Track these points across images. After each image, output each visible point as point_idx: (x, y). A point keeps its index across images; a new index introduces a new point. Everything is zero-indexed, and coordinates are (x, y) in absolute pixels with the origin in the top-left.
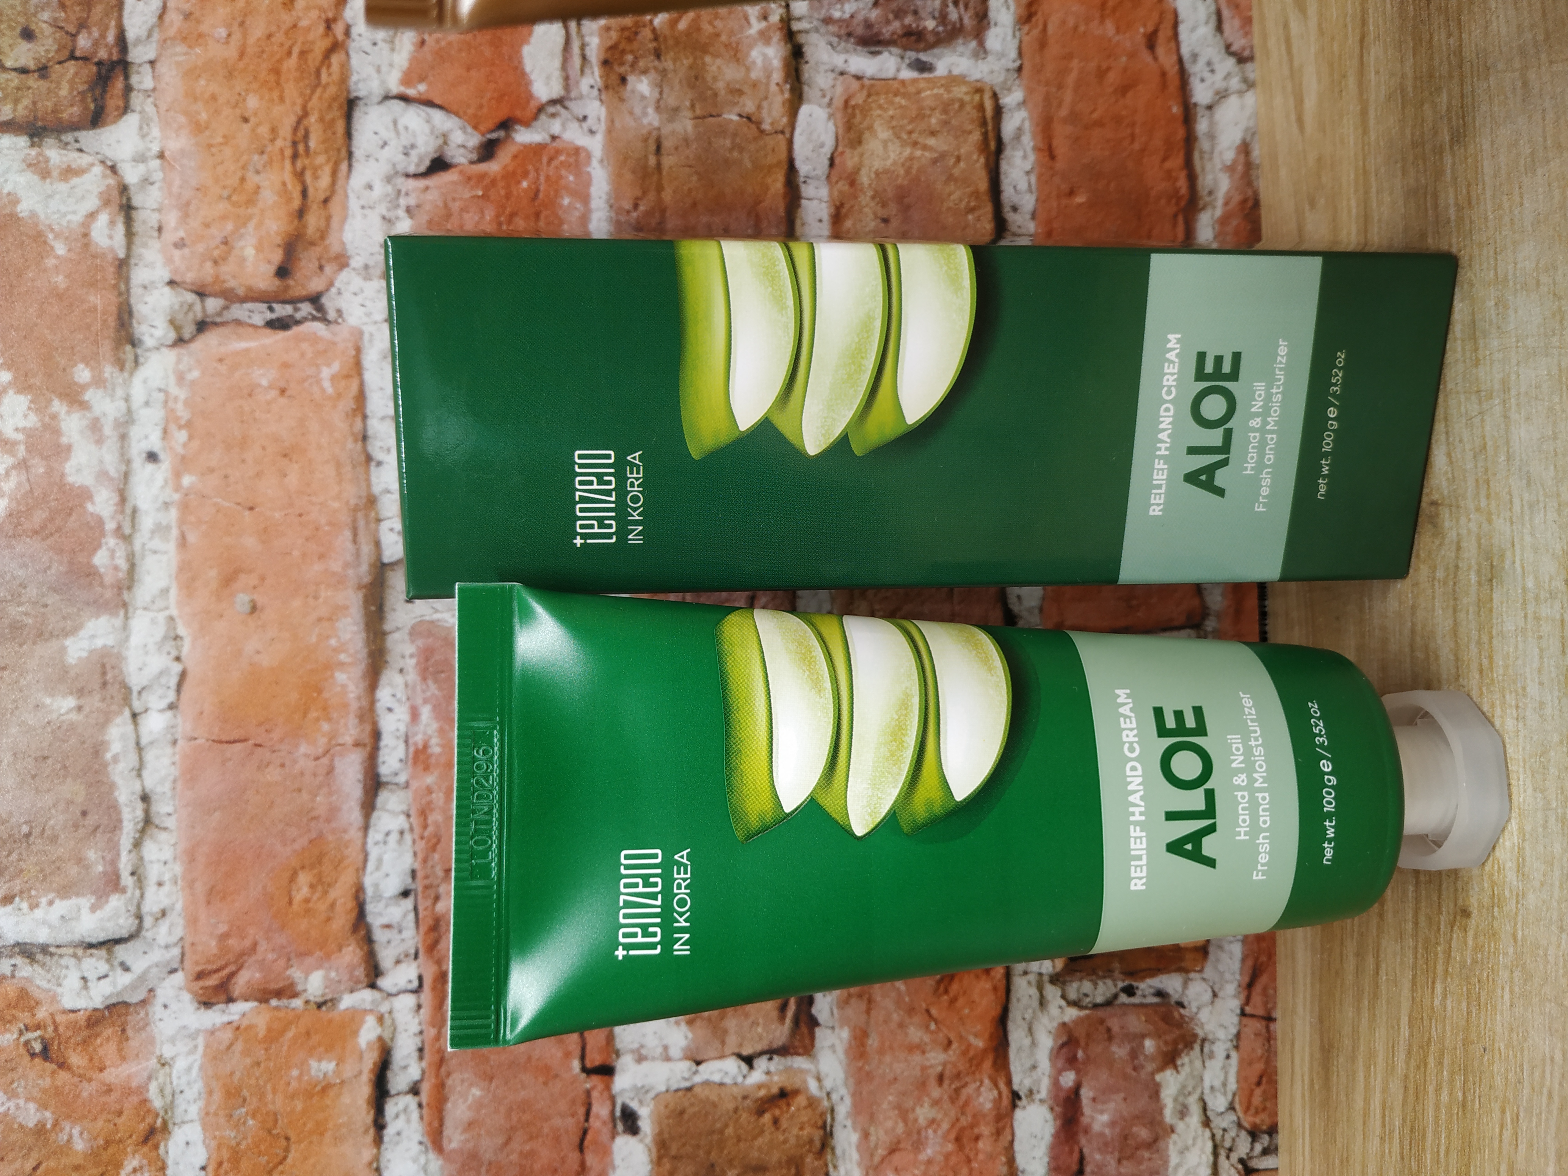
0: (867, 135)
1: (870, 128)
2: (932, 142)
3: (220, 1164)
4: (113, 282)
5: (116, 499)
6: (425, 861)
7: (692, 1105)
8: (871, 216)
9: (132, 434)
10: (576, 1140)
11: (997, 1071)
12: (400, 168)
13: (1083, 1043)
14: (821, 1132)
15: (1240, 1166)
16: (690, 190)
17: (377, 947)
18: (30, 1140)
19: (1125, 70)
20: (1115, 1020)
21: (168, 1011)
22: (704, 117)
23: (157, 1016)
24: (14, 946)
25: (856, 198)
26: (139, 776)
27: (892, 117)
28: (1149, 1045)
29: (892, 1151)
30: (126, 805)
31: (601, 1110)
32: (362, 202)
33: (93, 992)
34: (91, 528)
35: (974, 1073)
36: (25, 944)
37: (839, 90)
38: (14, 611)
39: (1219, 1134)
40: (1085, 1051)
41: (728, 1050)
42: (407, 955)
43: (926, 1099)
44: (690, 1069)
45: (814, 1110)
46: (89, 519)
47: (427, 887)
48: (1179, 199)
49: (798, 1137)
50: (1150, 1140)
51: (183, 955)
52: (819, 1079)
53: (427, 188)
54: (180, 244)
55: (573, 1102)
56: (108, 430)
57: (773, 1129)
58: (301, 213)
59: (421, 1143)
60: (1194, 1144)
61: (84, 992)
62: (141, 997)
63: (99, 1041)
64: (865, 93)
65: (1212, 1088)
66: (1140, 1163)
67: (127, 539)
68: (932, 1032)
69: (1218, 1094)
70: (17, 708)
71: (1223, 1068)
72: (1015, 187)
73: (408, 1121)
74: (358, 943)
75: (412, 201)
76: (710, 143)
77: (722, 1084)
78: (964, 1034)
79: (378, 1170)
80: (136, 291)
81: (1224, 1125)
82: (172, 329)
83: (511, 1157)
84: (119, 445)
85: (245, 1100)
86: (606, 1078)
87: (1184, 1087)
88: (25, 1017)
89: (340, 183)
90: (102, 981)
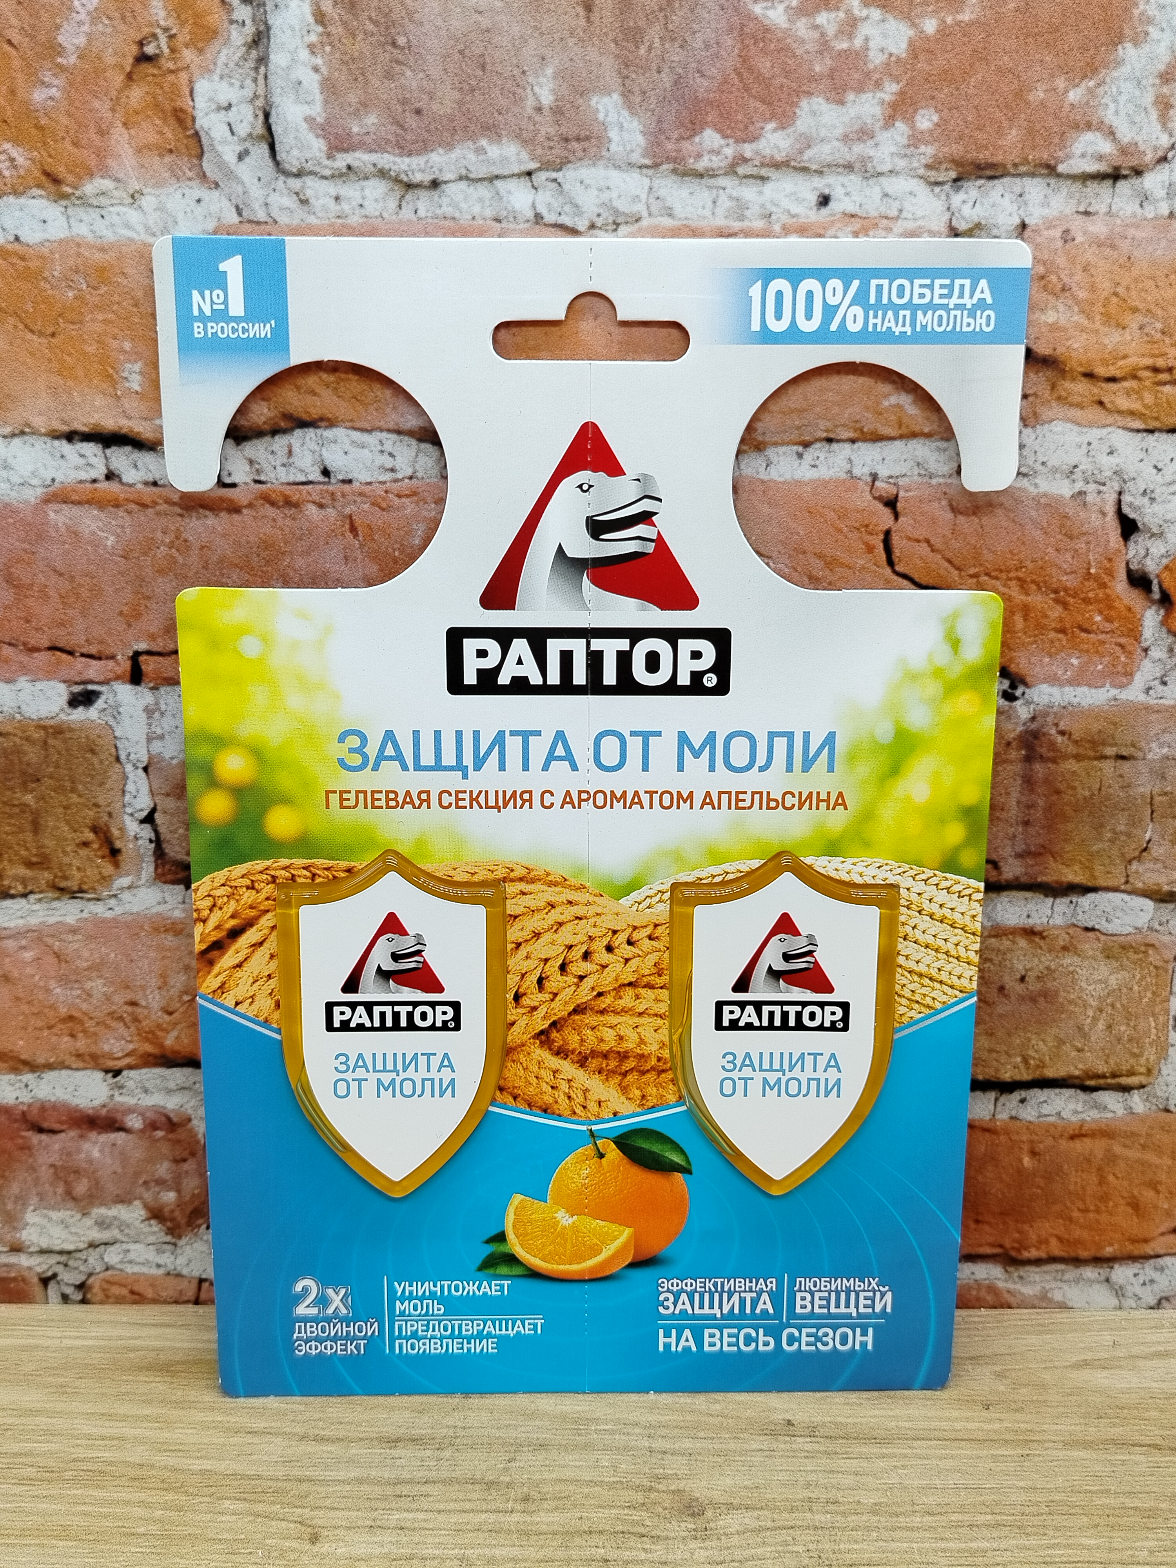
0: (1115, 964)
1: (1122, 967)
2: (1101, 1025)
3: (22, 258)
4: (1031, 157)
5: (779, 158)
6: (361, 494)
7: (101, 762)
8: (1029, 966)
9: (852, 177)
10: (61, 646)
11: (142, 1056)
12: (1130, 484)
13: (170, 1136)
14: (75, 888)
15: (50, 1273)
16: (1074, 788)
17: (268, 439)
18: (42, 37)
19: (1155, 1207)
20: (194, 1166)
21: (193, 203)
22: (1151, 804)
23: (187, 191)
24: (266, 23)
25: (1050, 951)
26: (461, 178)
27: (1131, 989)
28: (170, 1196)
29: (57, 955)
30: (427, 161)
31: (94, 670)
32: (1095, 443)
33: (213, 116)
34: (746, 128)
35: (139, 1035)
36: (269, 38)
37: (1166, 939)
38: (654, 33)
39: (83, 1255)
40: (163, 1138)
41: (158, 799)
42: (257, 470)
43: (112, 989)
44: (138, 761)
45: (98, 881)
46: (758, 125)
47: (333, 494)
48: (1019, 1250)
49: (70, 865)
50: (74, 1193)
51: (258, 223)
52: (129, 888)
53: (1104, 514)
54: (1067, 237)
55: (101, 642)
56: (858, 149)
57: (77, 841)
58: (1089, 376)
59: (53, 480)
60: (71, 1233)
61: (214, 107)
62: (208, 174)
63: (158, 122)
64: (1159, 964)
65: (128, 1251)
66: (51, 1184)
67: (731, 170)
68: (180, 997)
69: (121, 1256)
70: (542, 34)
71: (148, 1262)
72: (1046, 1102)
73: (77, 468)
74: (271, 419)
75: (1089, 498)
76: (1123, 810)
77: (124, 792)
78: (178, 1027)
79: (23, 433)
80: (1017, 184)
81: (91, 1260)
82: (970, 226)
83: (40, 576)
84: (841, 162)
85: (95, 288)
86: (128, 675)
87: (128, 1226)
88: (184, 36)
89: (1119, 418)
90: (227, 128)
